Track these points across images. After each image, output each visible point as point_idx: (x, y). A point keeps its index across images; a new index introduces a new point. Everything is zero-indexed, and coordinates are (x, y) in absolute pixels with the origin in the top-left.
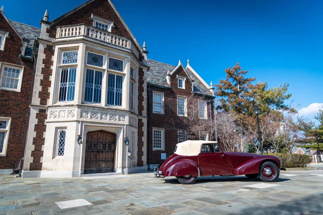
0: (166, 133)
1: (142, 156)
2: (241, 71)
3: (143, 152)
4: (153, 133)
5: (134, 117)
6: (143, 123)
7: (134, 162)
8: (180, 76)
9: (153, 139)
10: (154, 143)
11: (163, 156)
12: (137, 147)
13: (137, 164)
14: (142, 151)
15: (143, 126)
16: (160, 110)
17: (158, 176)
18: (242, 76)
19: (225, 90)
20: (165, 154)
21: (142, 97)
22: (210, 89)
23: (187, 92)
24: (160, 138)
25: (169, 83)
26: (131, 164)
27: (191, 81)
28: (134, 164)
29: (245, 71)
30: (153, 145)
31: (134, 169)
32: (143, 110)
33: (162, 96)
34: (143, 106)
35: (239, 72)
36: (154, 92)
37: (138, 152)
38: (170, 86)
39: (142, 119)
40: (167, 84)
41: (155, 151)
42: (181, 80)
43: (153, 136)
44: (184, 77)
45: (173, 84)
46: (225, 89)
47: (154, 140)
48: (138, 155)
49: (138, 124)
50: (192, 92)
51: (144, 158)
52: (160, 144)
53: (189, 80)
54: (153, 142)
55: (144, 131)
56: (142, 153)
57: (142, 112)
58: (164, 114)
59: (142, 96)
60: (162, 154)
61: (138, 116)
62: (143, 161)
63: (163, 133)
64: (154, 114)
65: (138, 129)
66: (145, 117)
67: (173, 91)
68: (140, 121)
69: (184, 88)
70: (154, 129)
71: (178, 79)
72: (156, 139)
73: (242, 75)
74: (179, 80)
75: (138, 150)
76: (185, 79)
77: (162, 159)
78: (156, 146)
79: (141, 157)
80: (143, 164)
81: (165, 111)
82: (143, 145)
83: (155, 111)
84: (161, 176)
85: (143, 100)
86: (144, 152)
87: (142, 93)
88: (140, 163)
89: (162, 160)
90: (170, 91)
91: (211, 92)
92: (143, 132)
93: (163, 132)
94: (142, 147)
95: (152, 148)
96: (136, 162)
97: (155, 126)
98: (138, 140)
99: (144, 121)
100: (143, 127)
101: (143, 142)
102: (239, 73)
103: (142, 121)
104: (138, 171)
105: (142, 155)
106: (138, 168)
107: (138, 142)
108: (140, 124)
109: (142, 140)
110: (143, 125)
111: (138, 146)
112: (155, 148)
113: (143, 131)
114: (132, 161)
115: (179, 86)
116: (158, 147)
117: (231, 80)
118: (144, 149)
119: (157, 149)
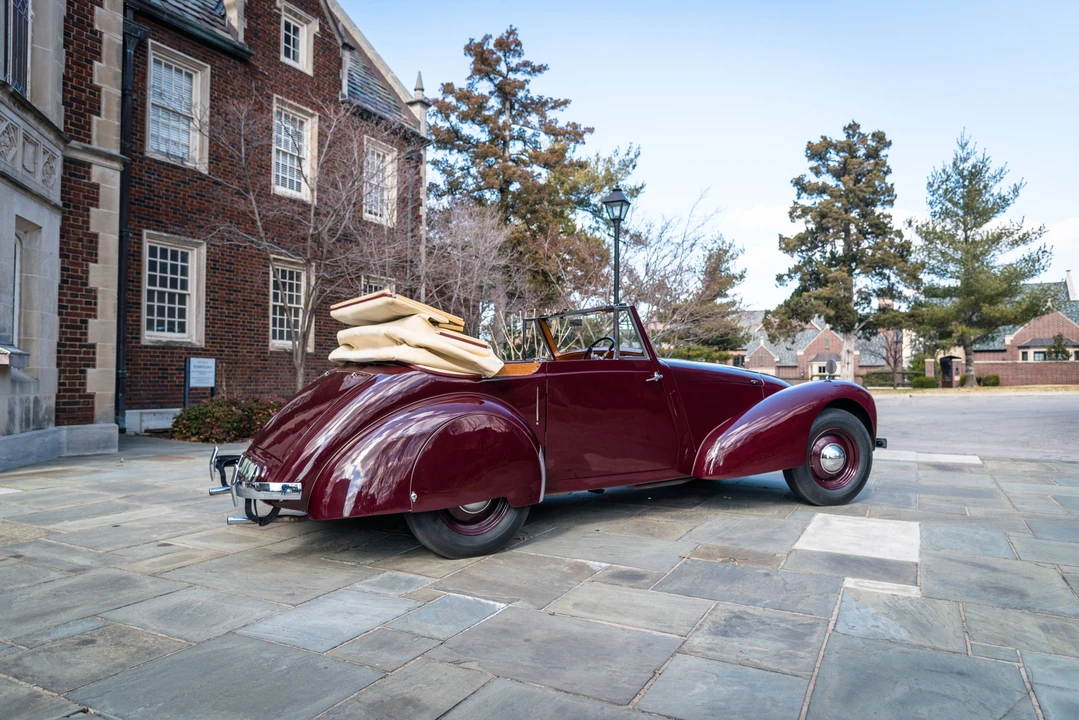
0: (213, 266)
1: (90, 371)
2: (524, 58)
3: (93, 346)
4: (146, 258)
5: (35, 134)
6: (96, 187)
7: (37, 401)
8: (291, 6)
9: (146, 286)
10: (150, 310)
11: (201, 373)
12: (57, 319)
13: (57, 410)
14: (90, 341)
15: (94, 201)
16: (185, 150)
17: (264, 510)
18: (527, 81)
19: (461, 125)
20: (211, 362)
21: (95, 32)
22: (412, 104)
23: (318, 91)
24: (184, 285)
25: (235, 24)
26: (11, 413)
27: (340, 43)
28: (36, 413)
29: (536, 64)
30: (145, 317)
31: (38, 441)
32: (99, 115)
33: (197, 79)
34: (99, 89)
35: (514, 61)
36: (155, 47)
37: (59, 345)
38: (241, 38)
39: (89, 165)
40: (230, 30)
41: (152, 347)
42: (296, 30)
43: (146, 273)
44: (309, 17)
45: (256, 35)
46: (464, 118)
47: (151, 293)
48: (58, 365)
49: (63, 186)
50: (343, 96)
51: (101, 381)
52: (182, 313)
53: (331, 36)
54: (145, 303)
55: (101, 234)
56: (86, 353)
57: (89, 123)
58: (204, 169)
59: (91, 26)
60: (194, 361)
61: (63, 137)
62: (92, 396)
63: (198, 264)
64: (156, 161)
65: (64, 219)
66: (110, 157)
67: (255, 68)
68: (75, 171)
69: (309, 71)
70: (149, 239)
71: (283, 19)
72: (158, 288)
73: (527, 77)
74: (288, 26)
75: (62, 333)
76: (315, 26)
77: (193, 383)
78: (161, 323)
79: (84, 372)
80: (92, 409)
81: (215, 157)
82: (95, 310)
83: (158, 151)
84: (283, 511)
85: (97, 55)
86: (98, 350)
87: (92, 12)
88: (73, 407)
89: (196, 389)
90: (241, 69)
91: (418, 117)
92: (96, 236)
93: (197, 260)
94: (86, 322)
95: (138, 331)
96: (49, 401)
97: (160, 226)
98: (63, 281)
99: (102, 175)
100: (93, 210)
101: (92, 295)
102: (513, 65)
103: (88, 173)
104: (60, 449)
105: (88, 366)
106: (64, 431)
107: (60, 288)
108: (72, 188)
109: (86, 284)
110: (97, 200)
111: (60, 314)
112: (155, 333)
113: (93, 229)
114: (24, 396)
115: (287, 52)
116: (171, 329)
117: (484, 87)
118: (102, 331)
119: (164, 340)
